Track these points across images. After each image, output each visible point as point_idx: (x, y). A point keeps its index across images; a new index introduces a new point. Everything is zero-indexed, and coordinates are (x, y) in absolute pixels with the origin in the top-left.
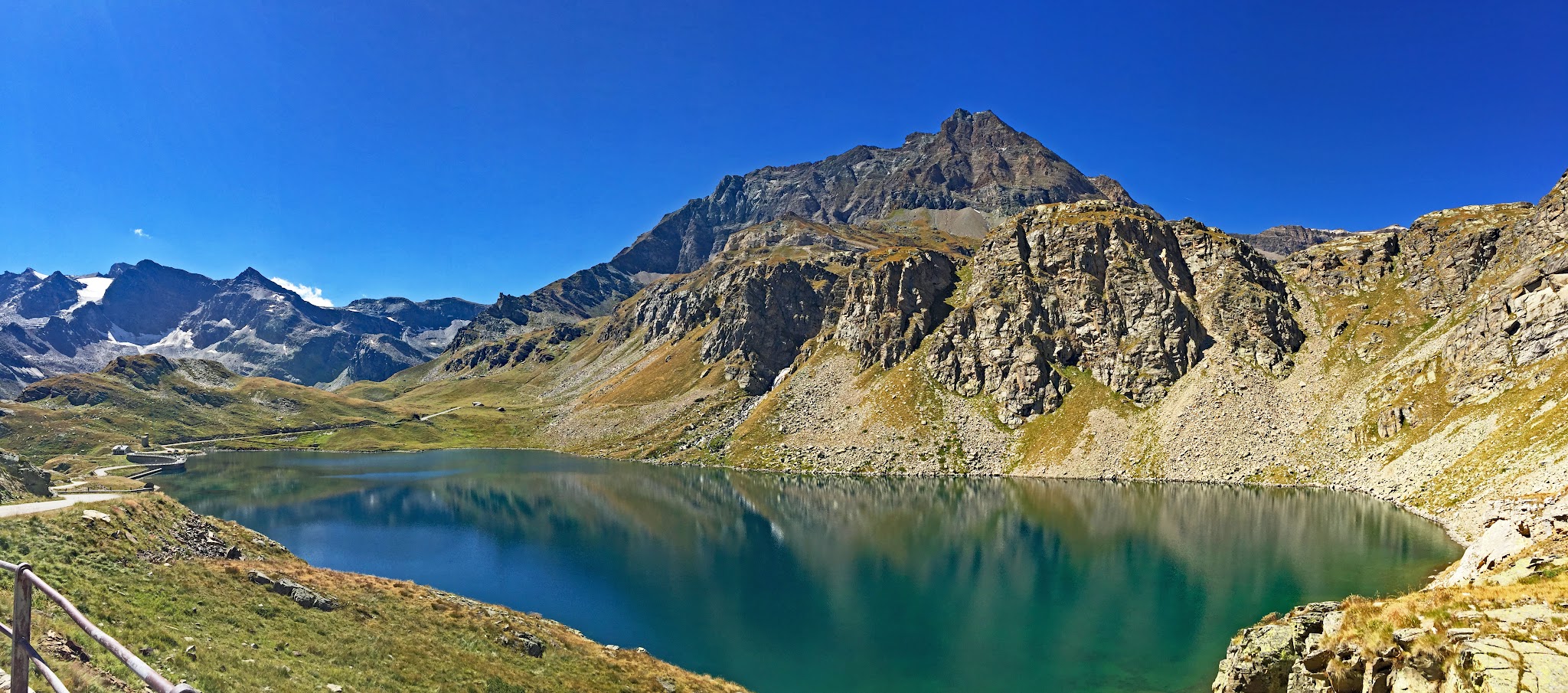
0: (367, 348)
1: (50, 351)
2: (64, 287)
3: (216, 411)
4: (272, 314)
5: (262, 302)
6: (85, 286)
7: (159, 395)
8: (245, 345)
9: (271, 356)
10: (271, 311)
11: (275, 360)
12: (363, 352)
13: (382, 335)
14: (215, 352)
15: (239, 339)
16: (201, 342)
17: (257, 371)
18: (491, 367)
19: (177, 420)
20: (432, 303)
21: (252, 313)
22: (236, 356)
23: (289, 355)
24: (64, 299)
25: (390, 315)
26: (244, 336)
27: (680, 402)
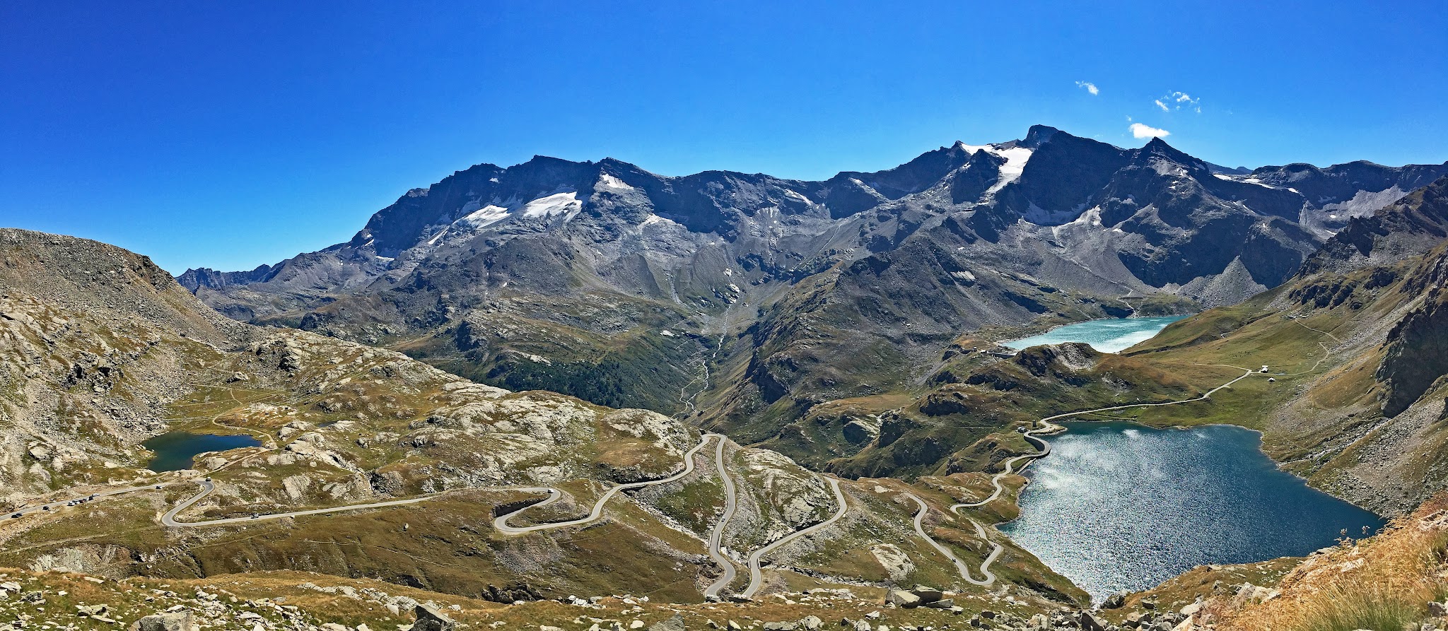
0: (1258, 233)
1: (978, 241)
2: (987, 165)
3: (1078, 389)
4: (1175, 191)
5: (1166, 177)
6: (1006, 160)
7: (1045, 381)
8: (1147, 225)
9: (1171, 238)
10: (1173, 187)
11: (1173, 242)
12: (1253, 237)
13: (1274, 217)
14: (1120, 231)
15: (1143, 218)
16: (1108, 221)
17: (1158, 254)
18: (1316, 307)
19: (1055, 399)
20: (1337, 168)
21: (1154, 188)
22: (1139, 237)
23: (1187, 238)
24: (988, 178)
25: (1292, 185)
26: (1147, 214)
27: (1343, 413)
